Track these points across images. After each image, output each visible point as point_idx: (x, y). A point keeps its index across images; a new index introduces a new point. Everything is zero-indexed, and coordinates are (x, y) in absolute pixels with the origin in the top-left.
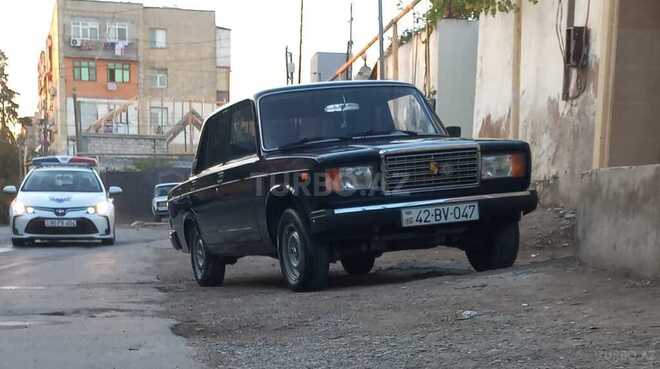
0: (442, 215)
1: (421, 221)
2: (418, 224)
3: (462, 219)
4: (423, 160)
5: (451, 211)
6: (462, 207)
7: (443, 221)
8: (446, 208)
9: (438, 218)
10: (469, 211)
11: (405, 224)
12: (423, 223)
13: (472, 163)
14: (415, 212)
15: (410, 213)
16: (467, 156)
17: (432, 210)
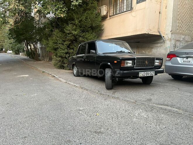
2: (143, 76)
3: (151, 75)
4: (144, 60)
5: (149, 73)
6: (152, 72)
9: (147, 75)
10: (153, 73)
11: (140, 76)
13: (154, 62)
14: (142, 73)
15: (141, 73)
16: (153, 60)
17: (146, 73)
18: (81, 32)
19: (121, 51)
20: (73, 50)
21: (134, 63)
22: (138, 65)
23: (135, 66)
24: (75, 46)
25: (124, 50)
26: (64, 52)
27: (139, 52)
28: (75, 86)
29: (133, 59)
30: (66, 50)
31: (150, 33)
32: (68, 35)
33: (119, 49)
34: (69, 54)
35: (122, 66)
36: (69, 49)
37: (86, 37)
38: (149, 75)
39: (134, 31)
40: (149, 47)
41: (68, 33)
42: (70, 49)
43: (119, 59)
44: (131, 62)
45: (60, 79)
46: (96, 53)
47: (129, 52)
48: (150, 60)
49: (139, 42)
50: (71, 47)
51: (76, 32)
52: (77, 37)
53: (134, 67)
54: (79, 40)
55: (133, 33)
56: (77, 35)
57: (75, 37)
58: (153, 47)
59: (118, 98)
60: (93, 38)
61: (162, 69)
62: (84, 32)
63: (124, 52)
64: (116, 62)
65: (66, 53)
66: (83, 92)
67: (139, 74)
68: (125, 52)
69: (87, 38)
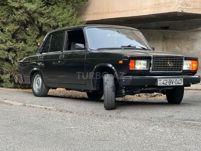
0: (171, 82)
1: (164, 84)
2: (163, 85)
3: (178, 85)
4: (166, 60)
5: (174, 81)
6: (178, 80)
7: (171, 85)
8: (173, 80)
9: (170, 83)
10: (180, 82)
11: (159, 85)
12: (165, 85)
13: (181, 63)
14: (163, 80)
15: (161, 80)
16: (180, 61)
17: (168, 80)
18: (44, 6)
19: (129, 46)
20: (25, 43)
21: (149, 64)
22: (156, 68)
23: (151, 68)
24: (28, 35)
25: (134, 43)
26: (6, 48)
27: (167, 48)
28: (46, 109)
29: (148, 58)
30: (9, 44)
31: (185, 11)
32: (14, 10)
33: (127, 42)
34: (15, 52)
35: (131, 69)
36: (14, 41)
37: (53, 15)
38: (174, 84)
39: (155, 5)
40: (188, 39)
41: (16, 6)
42: (17, 41)
43: (126, 57)
44: (144, 62)
45: (6, 101)
46: (85, 49)
47: (144, 49)
48: (174, 61)
49: (167, 28)
50: (21, 37)
51: (33, 6)
52: (36, 15)
53: (149, 70)
54: (38, 22)
55: (152, 10)
56: (34, 12)
57: (30, 15)
58: (195, 38)
59: (125, 117)
60: (69, 17)
61: (198, 77)
62: (50, 4)
63: (134, 48)
64: (121, 62)
65: (9, 50)
66: (64, 115)
67: (157, 82)
68: (137, 47)
69: (54, 19)
